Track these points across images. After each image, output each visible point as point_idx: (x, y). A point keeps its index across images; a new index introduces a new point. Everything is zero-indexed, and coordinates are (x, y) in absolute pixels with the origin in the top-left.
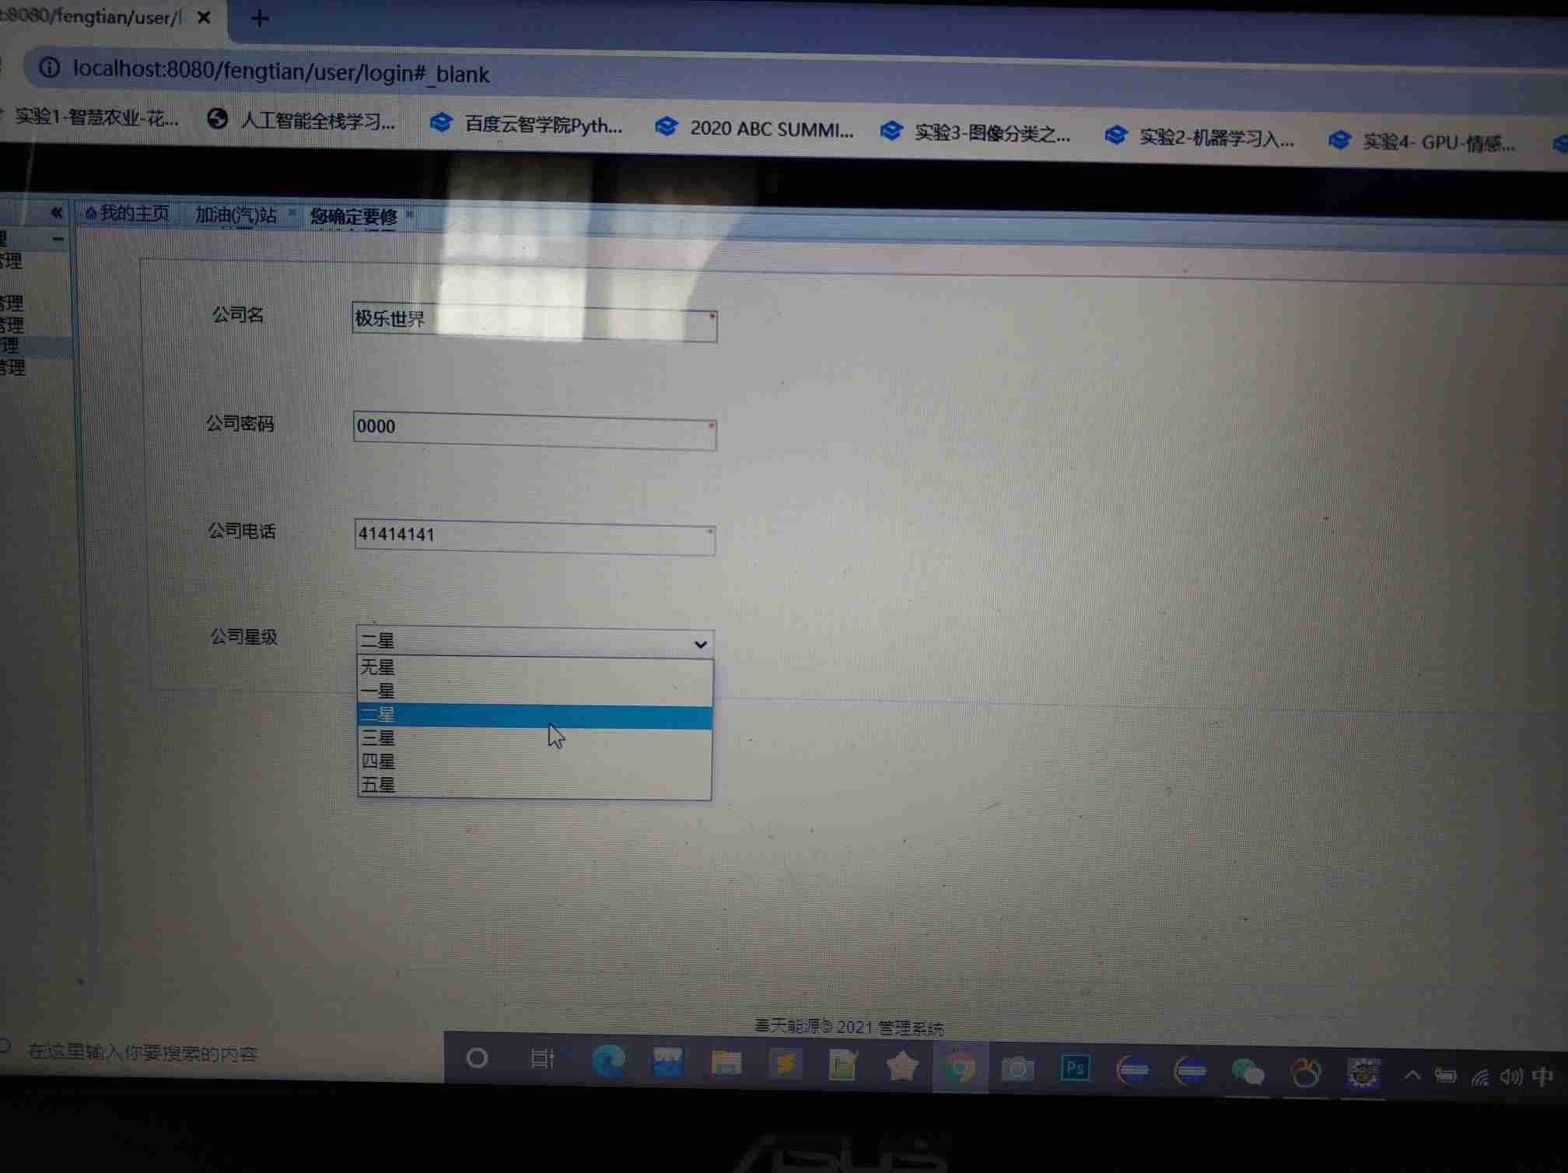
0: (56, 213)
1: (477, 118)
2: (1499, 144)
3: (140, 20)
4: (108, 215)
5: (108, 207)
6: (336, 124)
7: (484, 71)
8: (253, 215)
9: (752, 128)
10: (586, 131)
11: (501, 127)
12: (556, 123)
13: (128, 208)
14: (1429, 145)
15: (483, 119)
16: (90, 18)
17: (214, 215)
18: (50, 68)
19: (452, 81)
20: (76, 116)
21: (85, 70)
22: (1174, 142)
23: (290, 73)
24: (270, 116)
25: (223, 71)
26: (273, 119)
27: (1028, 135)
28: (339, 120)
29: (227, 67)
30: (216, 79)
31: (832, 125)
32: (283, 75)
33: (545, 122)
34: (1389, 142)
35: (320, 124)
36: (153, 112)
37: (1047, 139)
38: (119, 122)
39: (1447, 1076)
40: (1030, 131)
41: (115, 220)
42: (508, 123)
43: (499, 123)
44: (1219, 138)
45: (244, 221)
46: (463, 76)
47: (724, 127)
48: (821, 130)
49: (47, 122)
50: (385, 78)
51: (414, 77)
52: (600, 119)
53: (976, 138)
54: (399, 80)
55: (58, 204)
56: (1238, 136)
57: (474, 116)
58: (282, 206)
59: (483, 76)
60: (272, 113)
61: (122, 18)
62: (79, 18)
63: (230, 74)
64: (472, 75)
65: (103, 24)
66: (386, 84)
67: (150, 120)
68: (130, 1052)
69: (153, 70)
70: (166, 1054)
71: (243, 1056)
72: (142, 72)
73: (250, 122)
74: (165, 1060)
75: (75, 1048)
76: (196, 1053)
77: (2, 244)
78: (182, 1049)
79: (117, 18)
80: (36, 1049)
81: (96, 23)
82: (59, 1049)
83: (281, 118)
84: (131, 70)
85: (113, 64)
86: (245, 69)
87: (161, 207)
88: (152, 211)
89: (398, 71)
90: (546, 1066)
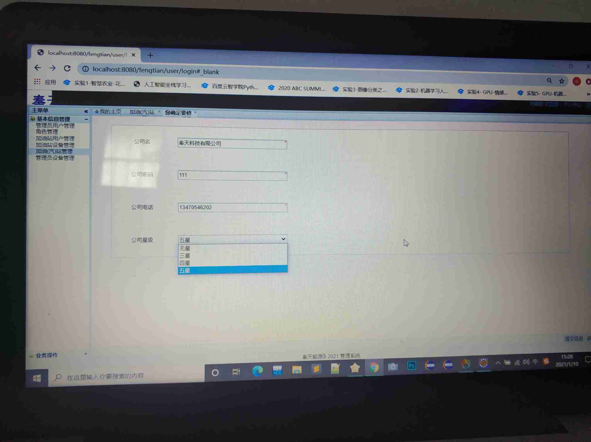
0: (86, 111)
2: (503, 93)
3: (114, 55)
4: (102, 112)
5: (102, 110)
6: (173, 86)
7: (217, 71)
8: (147, 112)
9: (296, 89)
10: (248, 89)
11: (223, 87)
12: (239, 86)
13: (109, 110)
14: (485, 93)
15: (217, 85)
16: (98, 55)
17: (135, 112)
18: (86, 69)
19: (208, 73)
20: (93, 83)
21: (97, 70)
22: (415, 92)
23: (159, 71)
26: (154, 85)
27: (374, 90)
28: (174, 85)
29: (140, 69)
30: (137, 73)
31: (319, 88)
32: (157, 72)
33: (236, 86)
34: (474, 92)
35: (168, 86)
36: (117, 82)
37: (380, 91)
38: (107, 85)
39: (508, 363)
41: (105, 113)
42: (225, 86)
44: (428, 91)
45: (144, 114)
46: (211, 73)
47: (288, 88)
48: (315, 88)
49: (84, 85)
50: (188, 73)
51: (197, 73)
52: (252, 86)
53: (360, 91)
54: (192, 73)
55: (86, 109)
56: (433, 90)
57: (215, 84)
58: (156, 110)
59: (217, 73)
60: (154, 82)
61: (108, 55)
62: (95, 55)
63: (141, 71)
64: (214, 72)
65: (102, 56)
66: (188, 74)
67: (116, 84)
68: (101, 377)
69: (118, 70)
70: (113, 377)
71: (139, 376)
72: (114, 70)
73: (147, 85)
74: (113, 379)
75: (83, 376)
76: (123, 376)
77: (68, 121)
78: (119, 375)
79: (107, 55)
80: (70, 377)
81: (100, 56)
82: (77, 377)
83: (156, 84)
84: (111, 70)
85: (105, 68)
86: (146, 70)
87: (119, 110)
88: (116, 111)
89: (192, 71)
90: (237, 374)
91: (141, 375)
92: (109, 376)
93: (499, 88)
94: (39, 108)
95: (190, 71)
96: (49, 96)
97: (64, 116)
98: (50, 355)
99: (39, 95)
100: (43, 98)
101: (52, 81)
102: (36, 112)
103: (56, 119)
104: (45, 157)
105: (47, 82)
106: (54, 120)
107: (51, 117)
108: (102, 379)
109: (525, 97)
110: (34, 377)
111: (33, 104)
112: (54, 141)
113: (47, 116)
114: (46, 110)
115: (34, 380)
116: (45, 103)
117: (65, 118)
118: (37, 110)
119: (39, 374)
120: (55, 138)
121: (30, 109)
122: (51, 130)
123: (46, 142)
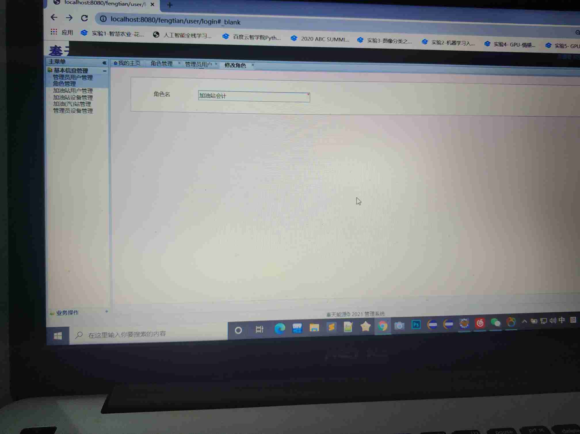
0: (104, 63)
1: (237, 35)
2: (531, 45)
3: (132, 5)
4: (121, 64)
5: (121, 61)
6: (193, 36)
7: (239, 21)
9: (320, 39)
10: (270, 39)
11: (244, 38)
12: (261, 37)
13: (128, 62)
14: (512, 45)
15: (238, 36)
16: (116, 4)
18: (103, 19)
19: (229, 24)
20: (111, 33)
21: (115, 19)
22: (441, 44)
23: (179, 21)
24: (173, 34)
25: (158, 20)
26: (174, 35)
29: (159, 19)
30: (156, 23)
31: (343, 38)
32: (177, 22)
33: (257, 37)
34: (501, 44)
35: (188, 37)
36: (136, 33)
37: (405, 43)
38: (125, 36)
39: (534, 321)
40: (401, 41)
41: (123, 65)
42: (246, 37)
43: (243, 37)
44: (454, 43)
46: (232, 23)
47: (311, 39)
48: (339, 39)
49: (102, 35)
50: (209, 23)
51: (217, 23)
52: (274, 36)
53: (384, 42)
54: (213, 23)
55: (105, 60)
56: (459, 42)
57: (236, 35)
58: (175, 61)
59: (238, 23)
60: (173, 33)
61: (127, 4)
62: (113, 4)
63: (160, 22)
64: (235, 22)
65: (121, 6)
66: (209, 25)
67: (135, 35)
68: (123, 335)
69: (136, 20)
70: (135, 335)
71: (161, 334)
72: (133, 21)
73: (166, 36)
74: (135, 337)
75: (104, 334)
76: (145, 334)
77: (86, 73)
78: (140, 333)
79: (125, 4)
80: (91, 335)
81: (118, 6)
82: (99, 335)
83: (176, 35)
84: (129, 20)
85: (123, 18)
86: (165, 20)
87: (138, 61)
88: (135, 63)
89: (213, 21)
90: (261, 332)
91: (163, 333)
92: (130, 334)
93: (526, 40)
94: (56, 60)
95: (211, 21)
96: (66, 47)
97: (82, 68)
98: (71, 312)
99: (56, 46)
100: (60, 49)
101: (68, 32)
102: (53, 63)
103: (74, 71)
104: (63, 109)
105: (64, 33)
106: (71, 72)
107: (69, 68)
108: (123, 337)
109: (553, 50)
110: (55, 334)
111: (49, 54)
112: (72, 94)
113: (65, 68)
114: (63, 62)
115: (55, 338)
116: (62, 54)
117: (82, 70)
118: (54, 61)
119: (60, 332)
120: (73, 90)
121: (47, 61)
122: (68, 82)
123: (64, 94)
